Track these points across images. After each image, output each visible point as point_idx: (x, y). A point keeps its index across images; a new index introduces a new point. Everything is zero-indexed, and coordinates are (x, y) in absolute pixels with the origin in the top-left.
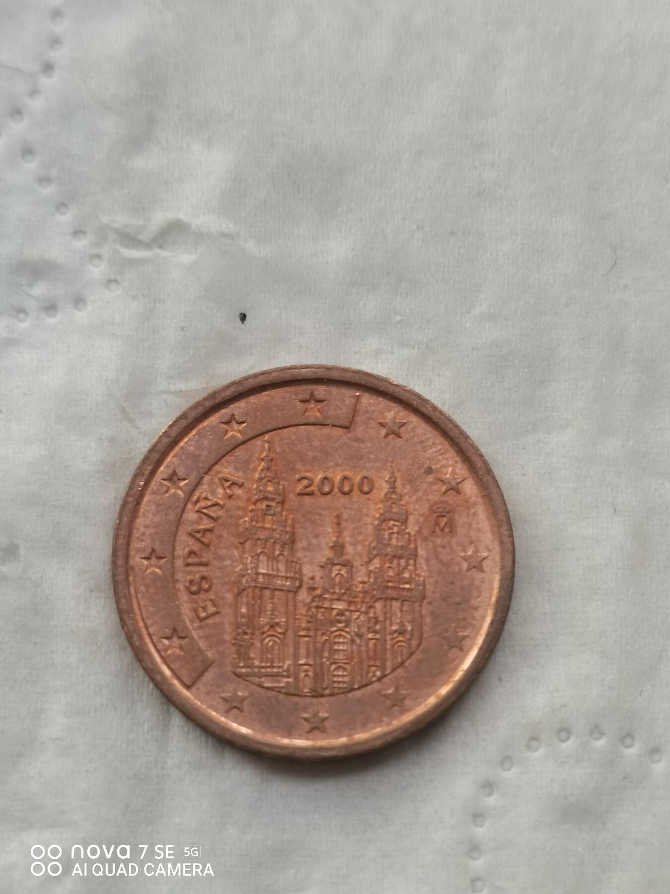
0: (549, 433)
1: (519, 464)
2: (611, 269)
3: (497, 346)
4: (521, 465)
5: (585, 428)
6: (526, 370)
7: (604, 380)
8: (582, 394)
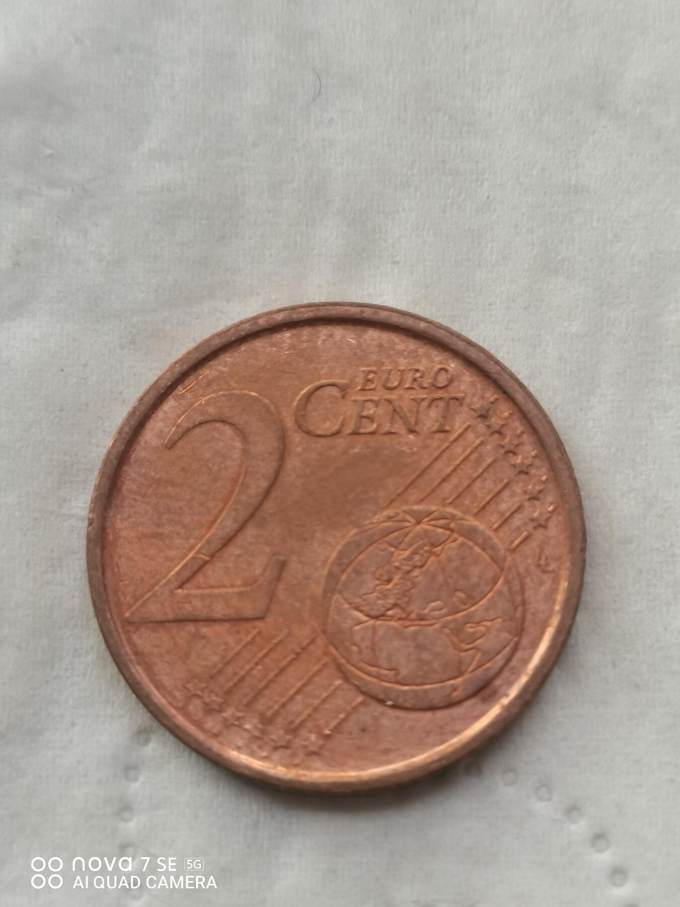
0: (228, 301)
1: (192, 337)
2: (314, 99)
3: (169, 190)
4: (194, 339)
5: (273, 297)
6: (203, 222)
7: (298, 237)
8: (271, 255)
